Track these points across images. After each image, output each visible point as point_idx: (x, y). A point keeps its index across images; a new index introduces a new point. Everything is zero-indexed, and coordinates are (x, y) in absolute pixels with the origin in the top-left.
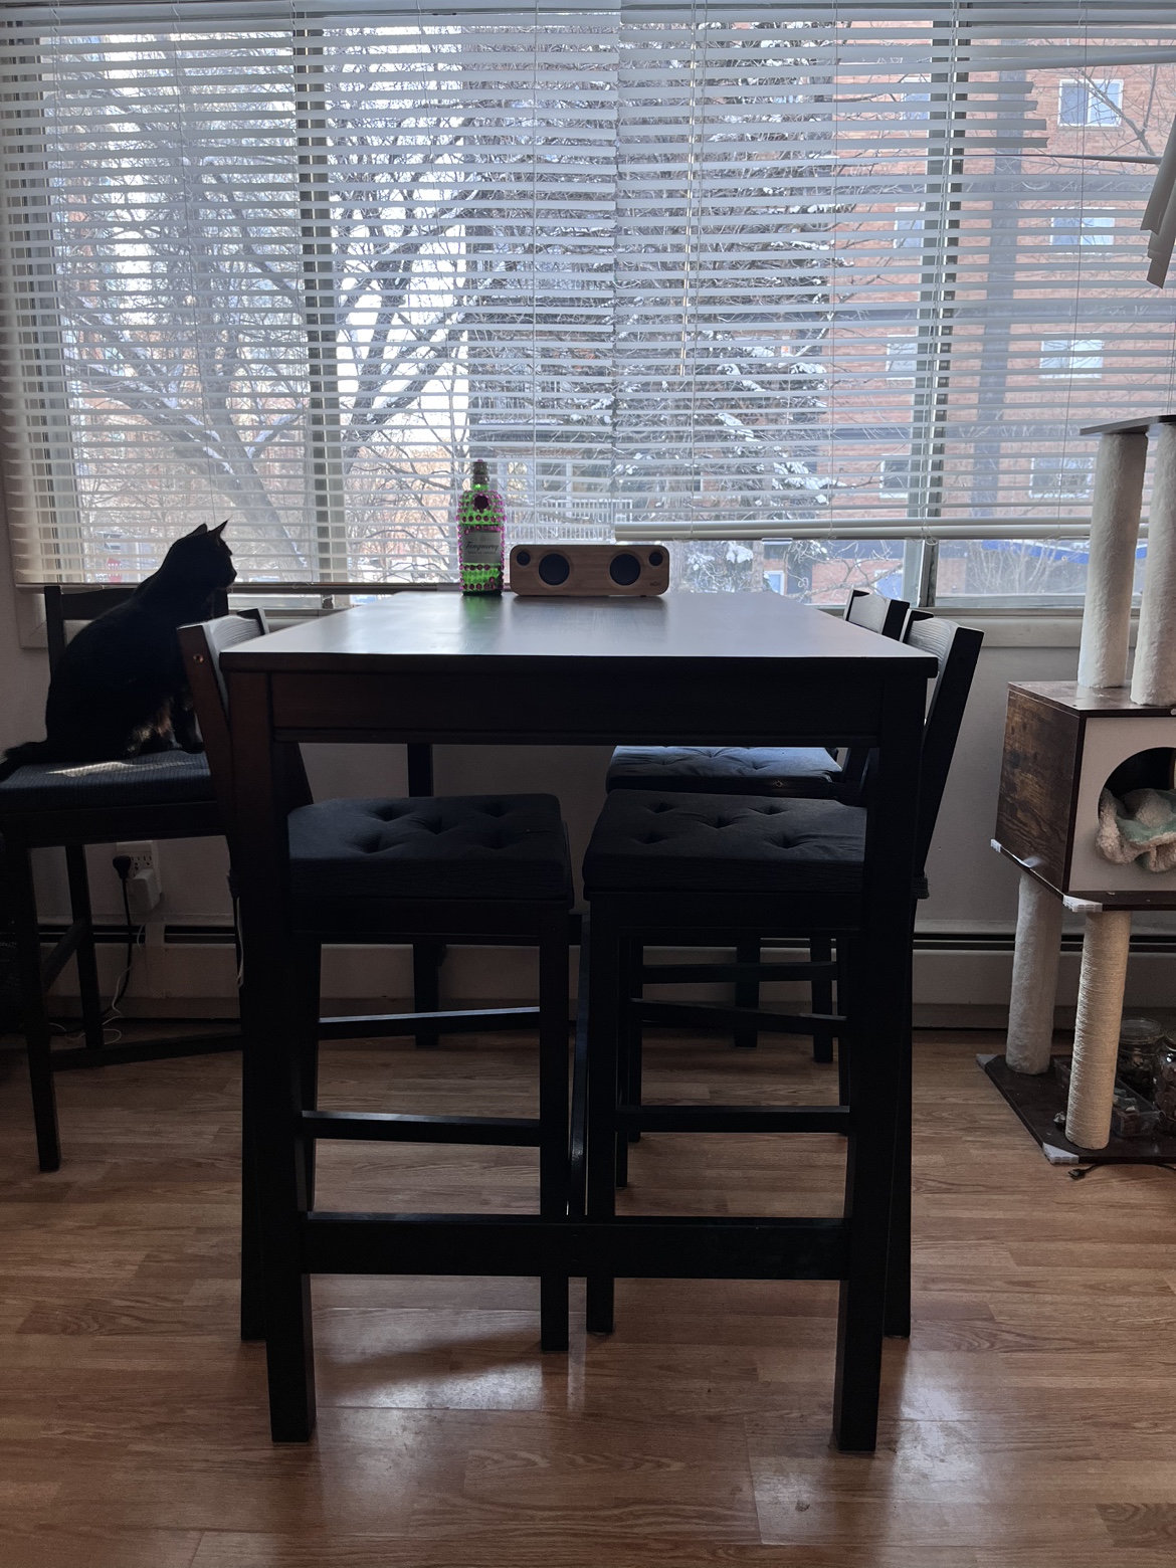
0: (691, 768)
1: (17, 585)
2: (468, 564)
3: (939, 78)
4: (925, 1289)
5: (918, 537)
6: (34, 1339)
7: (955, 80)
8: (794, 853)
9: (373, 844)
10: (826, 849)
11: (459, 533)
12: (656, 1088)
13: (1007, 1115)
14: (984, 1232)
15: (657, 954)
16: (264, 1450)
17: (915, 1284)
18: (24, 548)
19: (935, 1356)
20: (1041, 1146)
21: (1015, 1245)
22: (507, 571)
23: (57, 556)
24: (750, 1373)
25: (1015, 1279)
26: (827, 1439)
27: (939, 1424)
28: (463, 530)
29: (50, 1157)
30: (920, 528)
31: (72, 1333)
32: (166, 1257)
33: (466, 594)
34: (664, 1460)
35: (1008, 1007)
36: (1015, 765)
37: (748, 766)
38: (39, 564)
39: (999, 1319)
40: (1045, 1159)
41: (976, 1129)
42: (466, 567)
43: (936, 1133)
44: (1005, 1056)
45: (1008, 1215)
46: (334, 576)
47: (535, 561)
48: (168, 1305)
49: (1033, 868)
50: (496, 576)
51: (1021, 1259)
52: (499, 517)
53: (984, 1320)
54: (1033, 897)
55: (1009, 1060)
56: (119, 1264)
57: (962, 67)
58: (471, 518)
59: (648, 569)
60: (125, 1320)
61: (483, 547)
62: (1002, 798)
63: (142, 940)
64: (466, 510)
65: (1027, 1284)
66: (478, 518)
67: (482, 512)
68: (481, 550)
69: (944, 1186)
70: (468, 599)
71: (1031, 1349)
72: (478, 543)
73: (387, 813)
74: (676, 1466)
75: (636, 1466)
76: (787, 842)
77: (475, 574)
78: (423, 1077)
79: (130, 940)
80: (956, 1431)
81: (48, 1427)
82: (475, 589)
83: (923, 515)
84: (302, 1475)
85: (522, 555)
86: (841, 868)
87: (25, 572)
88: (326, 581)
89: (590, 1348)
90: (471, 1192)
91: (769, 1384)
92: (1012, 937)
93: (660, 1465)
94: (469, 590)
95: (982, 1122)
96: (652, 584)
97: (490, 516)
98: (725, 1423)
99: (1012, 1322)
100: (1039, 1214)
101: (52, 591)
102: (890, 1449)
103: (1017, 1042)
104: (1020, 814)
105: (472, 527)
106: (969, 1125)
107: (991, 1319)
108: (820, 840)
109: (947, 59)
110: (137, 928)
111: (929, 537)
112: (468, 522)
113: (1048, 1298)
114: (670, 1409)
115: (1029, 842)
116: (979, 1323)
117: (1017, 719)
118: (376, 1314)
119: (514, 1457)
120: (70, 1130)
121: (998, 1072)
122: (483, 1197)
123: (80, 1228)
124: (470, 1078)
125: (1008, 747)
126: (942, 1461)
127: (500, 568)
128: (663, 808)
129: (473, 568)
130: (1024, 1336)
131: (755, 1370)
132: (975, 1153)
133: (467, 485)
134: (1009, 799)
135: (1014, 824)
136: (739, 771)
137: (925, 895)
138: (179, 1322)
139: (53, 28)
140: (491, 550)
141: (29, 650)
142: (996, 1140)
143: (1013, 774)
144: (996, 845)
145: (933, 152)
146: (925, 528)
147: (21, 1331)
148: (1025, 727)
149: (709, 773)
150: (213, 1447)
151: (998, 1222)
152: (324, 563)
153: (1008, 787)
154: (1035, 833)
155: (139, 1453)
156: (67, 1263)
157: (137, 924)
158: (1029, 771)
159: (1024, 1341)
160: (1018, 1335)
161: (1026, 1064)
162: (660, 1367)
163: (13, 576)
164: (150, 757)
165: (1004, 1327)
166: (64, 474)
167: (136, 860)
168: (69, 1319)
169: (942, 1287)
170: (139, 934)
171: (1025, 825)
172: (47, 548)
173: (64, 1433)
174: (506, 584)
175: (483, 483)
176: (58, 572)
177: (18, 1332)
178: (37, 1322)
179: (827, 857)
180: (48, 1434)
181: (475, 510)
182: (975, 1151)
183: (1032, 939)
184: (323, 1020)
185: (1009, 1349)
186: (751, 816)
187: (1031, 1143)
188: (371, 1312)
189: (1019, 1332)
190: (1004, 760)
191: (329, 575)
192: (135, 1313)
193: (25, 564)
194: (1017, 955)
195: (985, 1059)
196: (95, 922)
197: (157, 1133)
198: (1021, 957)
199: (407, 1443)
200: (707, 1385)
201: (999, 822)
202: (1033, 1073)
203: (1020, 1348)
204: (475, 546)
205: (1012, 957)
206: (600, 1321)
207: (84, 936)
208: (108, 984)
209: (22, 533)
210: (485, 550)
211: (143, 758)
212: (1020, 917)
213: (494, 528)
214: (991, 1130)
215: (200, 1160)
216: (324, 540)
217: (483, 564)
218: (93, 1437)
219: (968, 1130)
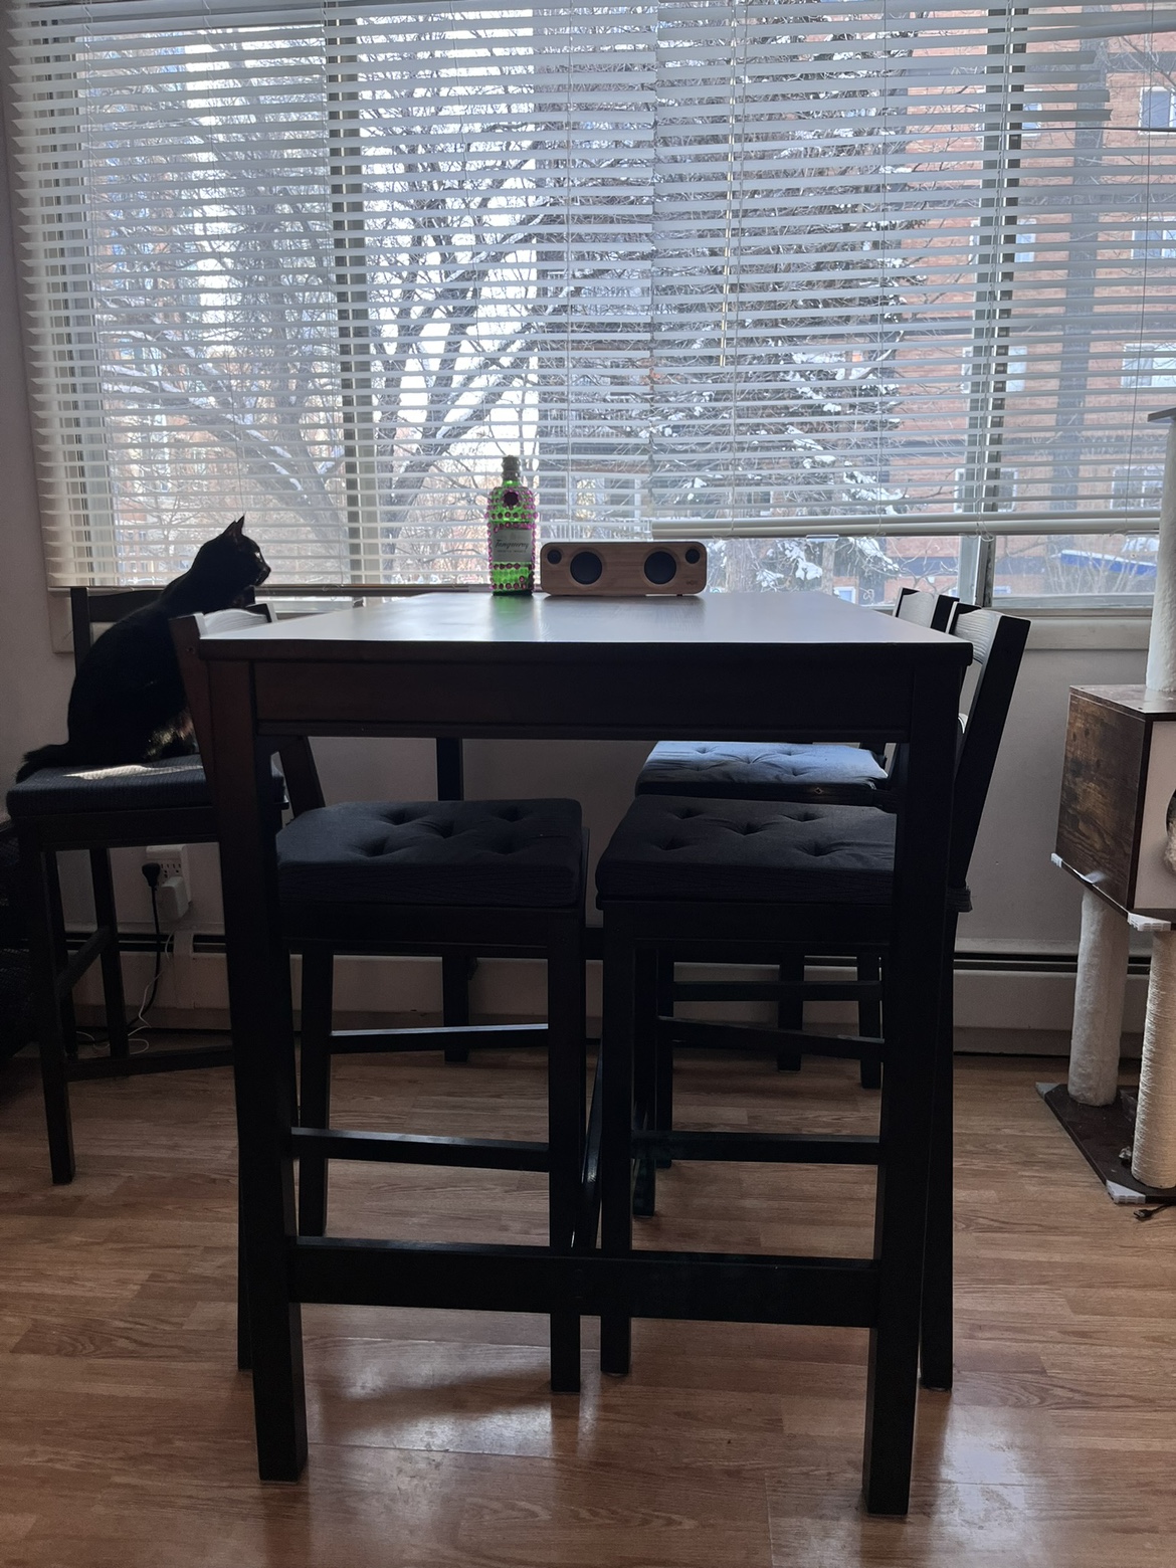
0: (727, 775)
1: (49, 589)
2: (498, 563)
3: (995, 49)
4: (971, 1337)
5: (974, 533)
6: (27, 1359)
7: (1011, 52)
8: (824, 861)
9: (377, 847)
10: (860, 858)
11: (489, 531)
12: (690, 1112)
13: (1068, 1148)
14: (1041, 1276)
15: (688, 971)
16: (251, 1489)
17: (957, 1329)
18: (56, 552)
19: (981, 1412)
20: (1105, 1183)
21: (1072, 1291)
22: (537, 569)
23: (89, 559)
24: (775, 1424)
25: (1070, 1329)
26: (855, 1501)
27: (979, 1486)
28: (492, 528)
29: (63, 1169)
30: (975, 523)
31: (66, 1355)
32: (170, 1276)
33: (496, 594)
34: (674, 1517)
35: (1070, 1033)
36: (1076, 774)
37: (787, 772)
38: (72, 568)
39: (1051, 1372)
40: (1109, 1198)
41: (1034, 1163)
42: (496, 566)
43: (988, 1167)
44: (1066, 1086)
45: (1067, 1259)
46: (366, 577)
47: (566, 560)
48: (167, 1328)
49: (1096, 884)
50: (527, 576)
51: (1077, 1307)
52: (530, 514)
53: (1036, 1372)
54: (1097, 915)
55: (1071, 1089)
56: (123, 1282)
57: (1019, 38)
58: (500, 515)
59: (684, 567)
60: (122, 1343)
61: (513, 545)
62: (1063, 809)
63: (171, 949)
64: (495, 507)
65: (1083, 1334)
66: (508, 515)
67: (512, 509)
68: (510, 548)
69: (996, 1224)
70: (498, 597)
71: (1085, 1405)
72: (508, 541)
73: (399, 817)
74: (689, 1524)
75: (645, 1522)
76: (819, 850)
77: (506, 574)
78: (450, 1094)
79: (159, 948)
80: (998, 1495)
81: (32, 1454)
82: (505, 589)
83: (978, 509)
84: (288, 1517)
85: (552, 553)
86: (871, 876)
87: (57, 575)
88: (357, 582)
89: (604, 1389)
90: (490, 1217)
91: (795, 1436)
92: (1075, 958)
93: (670, 1522)
94: (498, 590)
95: (1041, 1156)
96: (688, 583)
97: (519, 513)
98: (745, 1478)
99: (1065, 1376)
100: (1096, 1258)
101: (78, 593)
102: (924, 1514)
103: (1080, 1069)
104: (1081, 826)
105: (501, 525)
106: (1025, 1159)
107: (1043, 1372)
108: (856, 848)
109: (1003, 30)
110: (165, 937)
111: (984, 533)
112: (497, 519)
113: (1106, 1350)
114: (685, 1460)
115: (1092, 856)
116: (1029, 1376)
117: (1079, 724)
118: (382, 1345)
119: (513, 1507)
120: (82, 1143)
121: (1060, 1102)
122: (503, 1223)
123: (87, 1244)
124: (499, 1096)
125: (1070, 755)
126: (981, 1528)
127: (531, 567)
128: (689, 813)
129: (502, 567)
130: (1079, 1392)
131: (780, 1420)
132: (1032, 1189)
133: (499, 482)
134: (1070, 811)
135: (1075, 836)
136: (777, 777)
137: (967, 908)
138: (176, 1347)
139: (85, 25)
140: (522, 548)
141: (61, 654)
142: (1053, 1175)
143: (1075, 784)
144: (1057, 859)
145: (989, 127)
146: (980, 523)
147: (16, 1350)
148: (1087, 732)
149: (745, 779)
150: (199, 1482)
151: (1052, 1265)
152: (355, 564)
153: (1069, 797)
154: (1097, 846)
155: (118, 1486)
156: (70, 1281)
157: (165, 932)
158: (1091, 780)
159: (1077, 1397)
160: (1072, 1390)
161: (1090, 1095)
162: (678, 1414)
163: (47, 580)
164: (172, 760)
165: (1055, 1382)
166: (97, 476)
167: (165, 868)
168: (65, 1339)
169: (988, 1335)
170: (167, 943)
171: (1088, 838)
172: (80, 552)
173: (48, 1461)
174: (537, 585)
175: (515, 479)
176: (91, 575)
177: (13, 1352)
178: (33, 1342)
179: (859, 865)
180: (33, 1461)
181: (504, 506)
182: (1030, 1184)
183: (1096, 960)
184: (335, 1033)
185: (1064, 1405)
186: (784, 824)
187: (1094, 1180)
188: (376, 1342)
189: (1072, 1386)
190: (1066, 770)
191: (360, 577)
192: (134, 1336)
193: (57, 567)
194: (1079, 977)
195: (1045, 1088)
196: (120, 930)
197: (174, 1147)
198: (1085, 980)
199: (403, 1487)
200: (725, 1435)
201: (1060, 835)
202: (1100, 1102)
203: (1070, 1404)
204: (505, 544)
205: (1075, 979)
206: (616, 1361)
207: (110, 944)
208: (135, 993)
209: (55, 536)
210: (516, 548)
212: (1082, 937)
213: (526, 525)
214: (1050, 1165)
215: (214, 1176)
216: (355, 541)
217: (513, 563)
218: (78, 1466)
219: (1025, 1164)
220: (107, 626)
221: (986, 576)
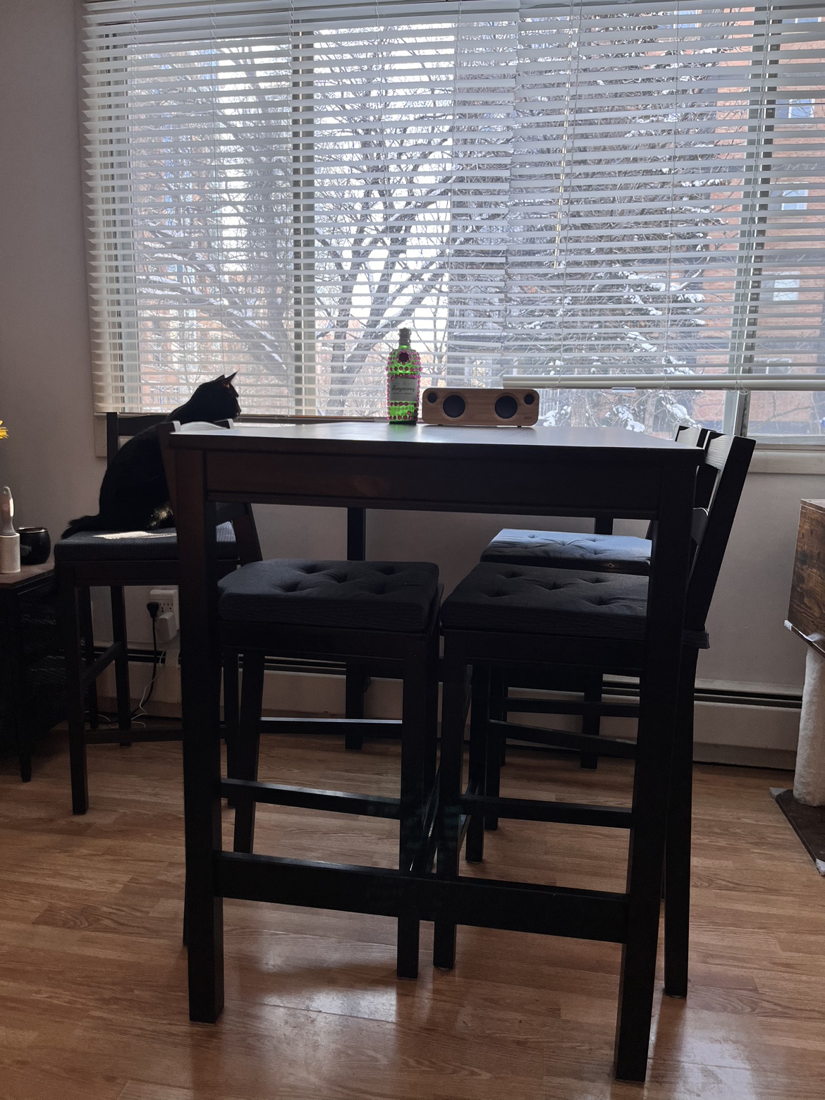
0: (546, 552)
1: (95, 414)
2: (394, 402)
3: (758, 49)
4: (705, 962)
5: (733, 388)
6: (43, 929)
7: (769, 50)
8: (603, 609)
9: (293, 587)
10: (629, 607)
11: (388, 380)
12: (509, 790)
13: (791, 836)
14: (763, 924)
16: (183, 1026)
17: (692, 955)
18: (101, 389)
19: (705, 1014)
20: (815, 861)
21: (783, 935)
22: (420, 407)
23: (122, 395)
24: (555, 1012)
25: (778, 961)
26: (608, 1069)
27: (700, 1066)
28: (390, 378)
29: (80, 804)
30: (735, 381)
31: (69, 928)
32: (144, 880)
33: (391, 423)
34: (475, 1070)
35: (796, 753)
36: (804, 562)
37: (590, 552)
38: (110, 400)
39: (760, 990)
40: (817, 871)
41: (763, 844)
42: (392, 404)
43: (729, 844)
44: (792, 791)
45: (780, 912)
46: (305, 411)
47: (440, 400)
48: (138, 914)
49: (815, 642)
50: (413, 411)
51: (786, 946)
52: (416, 368)
53: (750, 990)
54: (817, 666)
55: (796, 793)
56: (113, 882)
57: (775, 41)
58: (396, 369)
59: (523, 407)
60: (107, 922)
61: (404, 389)
62: (793, 589)
63: (163, 661)
64: (392, 363)
65: (787, 965)
66: (401, 368)
67: (404, 364)
68: (402, 391)
69: (731, 885)
70: (392, 425)
71: (783, 1015)
72: (401, 386)
73: (311, 569)
74: (486, 1076)
75: (454, 1072)
76: (602, 601)
77: (399, 410)
78: (347, 771)
79: (155, 661)
80: (713, 1074)
81: (38, 992)
82: (397, 419)
83: (737, 371)
84: (207, 1047)
85: (431, 395)
86: (635, 619)
87: (100, 405)
88: (299, 414)
89: (435, 979)
90: (366, 856)
91: (569, 1021)
92: (800, 698)
93: (473, 1073)
94: (393, 420)
95: (769, 839)
96: (526, 418)
97: (409, 367)
98: (529, 1047)
99: (772, 994)
100: (806, 913)
101: (111, 416)
102: (657, 1082)
103: (802, 779)
104: (806, 600)
105: (396, 375)
106: (758, 841)
107: (755, 990)
108: (627, 601)
109: (763, 35)
110: (160, 653)
111: (741, 389)
112: (394, 372)
113: (804, 978)
114: (488, 1032)
115: (813, 622)
116: (745, 992)
117: (806, 527)
118: (282, 936)
119: (363, 1054)
120: (96, 787)
121: (786, 803)
122: (374, 860)
123: (91, 855)
124: (380, 774)
125: (799, 549)
126: (699, 1095)
127: (416, 405)
128: (514, 575)
129: (396, 404)
130: (779, 1005)
131: (559, 1010)
132: (761, 863)
133: (396, 346)
134: (799, 589)
135: (802, 608)
136: (581, 555)
137: (706, 646)
138: (143, 927)
139: (133, 36)
140: (411, 392)
141: (99, 457)
142: (776, 853)
143: (802, 569)
144: (788, 624)
145: (753, 103)
146: (739, 381)
147: (36, 923)
148: (812, 532)
149: (558, 555)
150: (150, 1020)
151: (769, 916)
152: (299, 402)
153: (799, 579)
154: (816, 614)
155: (94, 1018)
156: (77, 879)
157: (160, 650)
158: (813, 567)
159: (779, 1009)
160: (776, 1004)
161: (808, 798)
162: (486, 1000)
163: (93, 408)
165: (764, 997)
166: (131, 339)
167: (162, 606)
168: (70, 917)
169: (718, 961)
170: (161, 657)
171: (810, 609)
172: (116, 389)
173: (48, 997)
174: (420, 419)
175: (408, 344)
176: (123, 405)
177: (33, 923)
178: (48, 918)
179: (628, 612)
180: (38, 997)
181: (399, 362)
182: (760, 860)
183: (815, 699)
184: (263, 719)
185: (765, 1014)
186: (580, 586)
187: (805, 858)
188: (277, 934)
189: (776, 1001)
190: (797, 559)
191: (301, 411)
192: (115, 917)
193: (101, 399)
194: (803, 711)
195: (776, 791)
196: (129, 647)
197: (156, 795)
198: (807, 714)
199: (287, 1033)
200: (519, 1016)
201: (791, 606)
202: (815, 805)
203: (775, 1014)
204: (398, 389)
205: (799, 714)
206: (444, 958)
207: (122, 655)
208: (137, 691)
209: (100, 378)
210: (406, 391)
211: (161, 530)
212: (806, 681)
213: (414, 376)
214: (775, 846)
216: (299, 386)
217: (404, 402)
218: (69, 1003)
219: (756, 844)
220: (130, 438)
221: (743, 420)
